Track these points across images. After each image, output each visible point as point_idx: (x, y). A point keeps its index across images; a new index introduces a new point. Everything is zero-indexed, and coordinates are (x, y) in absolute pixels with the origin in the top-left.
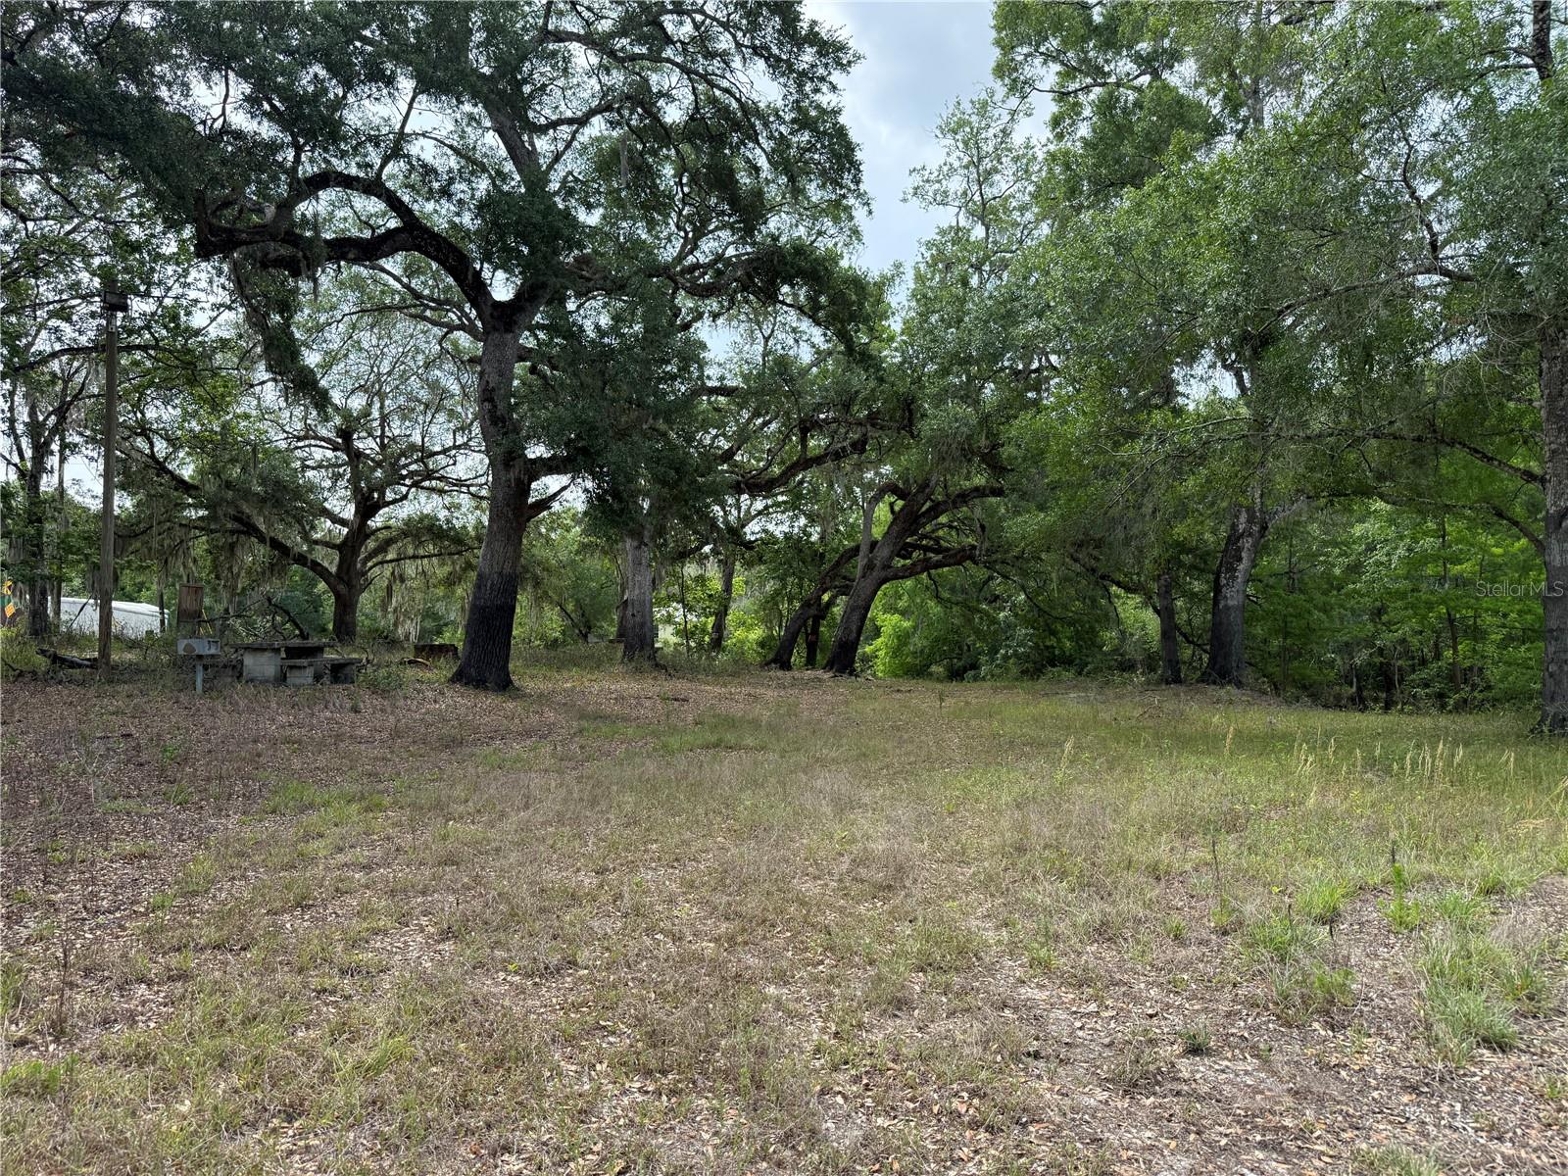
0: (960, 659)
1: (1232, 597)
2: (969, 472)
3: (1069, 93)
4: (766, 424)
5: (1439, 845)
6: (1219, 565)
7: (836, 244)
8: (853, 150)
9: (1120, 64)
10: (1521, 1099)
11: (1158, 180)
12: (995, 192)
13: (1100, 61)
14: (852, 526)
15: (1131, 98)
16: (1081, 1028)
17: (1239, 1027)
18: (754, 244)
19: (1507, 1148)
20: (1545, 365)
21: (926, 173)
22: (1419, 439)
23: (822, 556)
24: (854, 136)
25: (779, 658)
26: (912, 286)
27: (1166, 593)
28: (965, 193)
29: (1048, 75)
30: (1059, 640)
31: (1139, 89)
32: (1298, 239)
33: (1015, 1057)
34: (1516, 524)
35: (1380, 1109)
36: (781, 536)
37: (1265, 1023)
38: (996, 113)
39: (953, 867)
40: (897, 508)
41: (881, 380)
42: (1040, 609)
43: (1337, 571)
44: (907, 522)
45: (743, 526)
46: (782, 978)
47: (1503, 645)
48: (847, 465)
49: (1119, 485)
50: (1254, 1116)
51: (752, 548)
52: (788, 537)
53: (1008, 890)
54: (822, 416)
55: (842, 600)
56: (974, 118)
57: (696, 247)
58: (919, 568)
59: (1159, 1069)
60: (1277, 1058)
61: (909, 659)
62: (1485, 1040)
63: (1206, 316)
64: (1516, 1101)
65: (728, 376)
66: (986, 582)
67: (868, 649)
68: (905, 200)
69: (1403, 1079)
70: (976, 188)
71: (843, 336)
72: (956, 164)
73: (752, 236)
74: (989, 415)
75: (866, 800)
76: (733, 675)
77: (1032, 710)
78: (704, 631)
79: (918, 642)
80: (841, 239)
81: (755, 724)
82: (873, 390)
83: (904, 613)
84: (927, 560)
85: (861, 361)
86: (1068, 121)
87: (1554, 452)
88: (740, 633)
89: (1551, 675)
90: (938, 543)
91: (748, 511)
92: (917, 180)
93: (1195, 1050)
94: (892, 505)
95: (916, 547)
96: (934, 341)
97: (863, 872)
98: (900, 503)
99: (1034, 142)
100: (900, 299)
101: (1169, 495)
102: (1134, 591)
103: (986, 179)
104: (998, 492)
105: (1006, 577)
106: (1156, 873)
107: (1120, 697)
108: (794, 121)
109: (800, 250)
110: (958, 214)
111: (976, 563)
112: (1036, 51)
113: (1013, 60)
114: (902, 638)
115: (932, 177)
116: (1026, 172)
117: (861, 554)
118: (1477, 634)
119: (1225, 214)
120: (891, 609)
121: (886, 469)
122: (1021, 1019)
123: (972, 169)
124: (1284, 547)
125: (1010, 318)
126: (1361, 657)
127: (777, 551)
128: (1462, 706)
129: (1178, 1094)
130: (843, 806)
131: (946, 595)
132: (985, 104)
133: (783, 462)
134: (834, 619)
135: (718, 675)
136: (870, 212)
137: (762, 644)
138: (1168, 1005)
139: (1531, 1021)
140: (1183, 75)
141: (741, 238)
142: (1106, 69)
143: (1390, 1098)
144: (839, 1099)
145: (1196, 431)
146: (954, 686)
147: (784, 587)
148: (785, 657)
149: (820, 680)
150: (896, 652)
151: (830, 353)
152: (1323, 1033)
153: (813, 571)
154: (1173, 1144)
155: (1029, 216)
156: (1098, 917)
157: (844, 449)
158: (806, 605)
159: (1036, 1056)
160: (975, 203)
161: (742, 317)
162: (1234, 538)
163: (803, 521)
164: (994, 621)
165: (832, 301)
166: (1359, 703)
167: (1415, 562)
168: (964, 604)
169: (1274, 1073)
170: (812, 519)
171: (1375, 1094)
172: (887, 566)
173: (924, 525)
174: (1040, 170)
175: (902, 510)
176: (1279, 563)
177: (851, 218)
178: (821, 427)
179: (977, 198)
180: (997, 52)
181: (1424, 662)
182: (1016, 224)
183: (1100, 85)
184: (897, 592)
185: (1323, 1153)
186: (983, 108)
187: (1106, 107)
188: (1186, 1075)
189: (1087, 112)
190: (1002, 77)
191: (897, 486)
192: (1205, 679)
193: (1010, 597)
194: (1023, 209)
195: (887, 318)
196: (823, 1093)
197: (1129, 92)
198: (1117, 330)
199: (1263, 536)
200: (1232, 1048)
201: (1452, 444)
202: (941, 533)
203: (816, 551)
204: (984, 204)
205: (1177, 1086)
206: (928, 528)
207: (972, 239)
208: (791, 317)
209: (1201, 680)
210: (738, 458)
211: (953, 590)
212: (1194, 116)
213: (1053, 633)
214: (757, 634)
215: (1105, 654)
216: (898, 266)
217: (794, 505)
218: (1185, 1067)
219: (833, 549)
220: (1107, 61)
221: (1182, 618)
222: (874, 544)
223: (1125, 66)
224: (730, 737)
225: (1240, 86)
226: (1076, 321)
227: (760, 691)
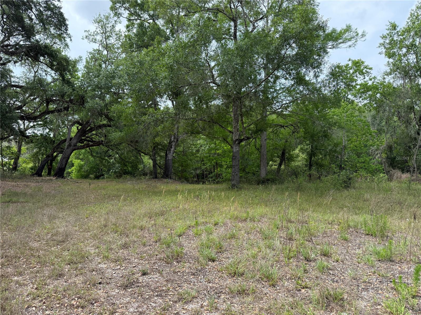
0: (99, 173)
1: (170, 157)
2: (101, 120)
3: (131, 20)
4: (35, 99)
5: (207, 215)
6: (167, 149)
7: (60, 47)
8: (65, 20)
9: (145, 15)
10: (215, 272)
11: (152, 48)
12: (110, 42)
13: (140, 13)
14: (65, 133)
15: (147, 25)
16: (114, 273)
17: (156, 266)
18: (30, 42)
19: (211, 285)
20: (234, 108)
21: (90, 32)
22: (209, 121)
23: (54, 141)
24: (66, 16)
25: (38, 172)
26: (85, 64)
27: (154, 155)
28: (101, 41)
29: (126, 14)
30: (127, 168)
31: (149, 23)
32: (184, 70)
33: (94, 285)
34: (227, 142)
35: (186, 281)
36: (39, 135)
37: (163, 264)
38: (111, 20)
39: (84, 233)
40: (79, 128)
41: (74, 90)
42: (122, 159)
43: (194, 151)
44: (82, 133)
45: (26, 131)
46: (20, 274)
47: (226, 169)
48: (62, 114)
49: (142, 127)
50: (156, 288)
51: (29, 138)
52: (41, 135)
53: (100, 238)
54: (54, 98)
55: (60, 155)
56: (104, 20)
57: (9, 39)
58: (86, 147)
59: (134, 281)
60: (164, 272)
61: (83, 173)
62: (210, 260)
63: (162, 85)
64: (214, 273)
65: (21, 82)
66: (107, 151)
67: (70, 170)
68: (83, 39)
69: (192, 272)
70: (105, 40)
71: (62, 75)
72: (99, 32)
73: (30, 40)
74: (107, 104)
75: (61, 216)
76: (20, 178)
77: (117, 187)
78: (10, 164)
79: (86, 168)
80: (62, 46)
81: (25, 194)
82: (71, 93)
83: (81, 159)
84: (88, 144)
85: (67, 83)
86: (131, 27)
87: (235, 127)
88: (24, 165)
89: (233, 175)
90: (92, 139)
91: (28, 126)
92: (87, 34)
93: (144, 274)
94: (78, 127)
95: (85, 140)
96: (91, 81)
97: (54, 237)
98: (80, 127)
99: (121, 31)
100: (81, 66)
101: (154, 131)
102: (147, 155)
103: (108, 38)
104: (110, 126)
105: (113, 150)
106: (142, 228)
107: (141, 182)
108: (45, 7)
109: (46, 47)
110: (99, 46)
111: (103, 145)
112: (122, 6)
113: (116, 7)
114: (81, 167)
115: (92, 34)
116: (119, 38)
117: (67, 141)
118: (221, 166)
119: (166, 60)
120: (77, 158)
121: (76, 116)
122: (97, 274)
123: (104, 34)
124: (182, 145)
125: (113, 77)
126: (198, 172)
127: (38, 139)
128: (218, 183)
129: (138, 286)
130: (52, 218)
131: (94, 154)
132: (108, 17)
133: (40, 111)
134: (58, 161)
135: (13, 179)
136: (71, 40)
137: (32, 168)
138: (139, 263)
139: (220, 254)
140: (160, 22)
141: (25, 39)
142: (141, 16)
143: (188, 278)
144: (34, 308)
145: (161, 115)
146: (96, 181)
147: (40, 150)
148: (40, 173)
149: (51, 180)
150: (79, 171)
151: (57, 79)
152: (176, 264)
153: (51, 146)
154: (134, 300)
155: (120, 51)
156: (124, 242)
157: (61, 109)
158: (48, 156)
159: (100, 283)
160: (104, 44)
161: (27, 64)
162: (170, 143)
163: (47, 130)
164: (109, 162)
165: (58, 64)
166: (197, 182)
167: (210, 150)
168: (100, 157)
169: (163, 276)
170: (51, 130)
171: (185, 277)
172: (75, 145)
173: (88, 134)
174: (123, 39)
175: (80, 129)
176: (181, 149)
177: (65, 40)
178: (54, 102)
179: (105, 43)
180: (111, 3)
181: (211, 173)
182: (116, 52)
183: (139, 20)
184: (79, 153)
185: (171, 295)
186: (107, 18)
187: (141, 26)
188: (141, 281)
189: (136, 26)
190: (112, 11)
191: (79, 122)
192: (163, 177)
193: (114, 155)
194: (118, 48)
195: (77, 72)
196: (28, 307)
197: (147, 23)
198: (140, 85)
199: (177, 142)
200: (153, 272)
201: (216, 123)
202: (93, 136)
203: (52, 140)
204: (107, 45)
205: (138, 285)
206: (89, 135)
207: (103, 54)
208: (45, 67)
209: (162, 178)
210: (24, 108)
211: (97, 153)
212: (163, 34)
213: (126, 166)
214: (31, 165)
215: (140, 171)
216: (80, 57)
217: (45, 125)
218: (141, 279)
219: (58, 140)
220: (141, 14)
221: (158, 162)
222: (71, 139)
223: (146, 16)
224: (14, 199)
225: (174, 28)
226: (129, 82)
227: (29, 183)
